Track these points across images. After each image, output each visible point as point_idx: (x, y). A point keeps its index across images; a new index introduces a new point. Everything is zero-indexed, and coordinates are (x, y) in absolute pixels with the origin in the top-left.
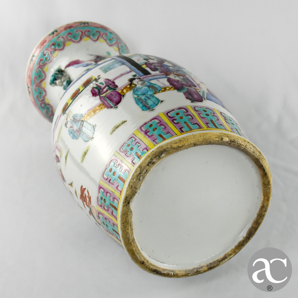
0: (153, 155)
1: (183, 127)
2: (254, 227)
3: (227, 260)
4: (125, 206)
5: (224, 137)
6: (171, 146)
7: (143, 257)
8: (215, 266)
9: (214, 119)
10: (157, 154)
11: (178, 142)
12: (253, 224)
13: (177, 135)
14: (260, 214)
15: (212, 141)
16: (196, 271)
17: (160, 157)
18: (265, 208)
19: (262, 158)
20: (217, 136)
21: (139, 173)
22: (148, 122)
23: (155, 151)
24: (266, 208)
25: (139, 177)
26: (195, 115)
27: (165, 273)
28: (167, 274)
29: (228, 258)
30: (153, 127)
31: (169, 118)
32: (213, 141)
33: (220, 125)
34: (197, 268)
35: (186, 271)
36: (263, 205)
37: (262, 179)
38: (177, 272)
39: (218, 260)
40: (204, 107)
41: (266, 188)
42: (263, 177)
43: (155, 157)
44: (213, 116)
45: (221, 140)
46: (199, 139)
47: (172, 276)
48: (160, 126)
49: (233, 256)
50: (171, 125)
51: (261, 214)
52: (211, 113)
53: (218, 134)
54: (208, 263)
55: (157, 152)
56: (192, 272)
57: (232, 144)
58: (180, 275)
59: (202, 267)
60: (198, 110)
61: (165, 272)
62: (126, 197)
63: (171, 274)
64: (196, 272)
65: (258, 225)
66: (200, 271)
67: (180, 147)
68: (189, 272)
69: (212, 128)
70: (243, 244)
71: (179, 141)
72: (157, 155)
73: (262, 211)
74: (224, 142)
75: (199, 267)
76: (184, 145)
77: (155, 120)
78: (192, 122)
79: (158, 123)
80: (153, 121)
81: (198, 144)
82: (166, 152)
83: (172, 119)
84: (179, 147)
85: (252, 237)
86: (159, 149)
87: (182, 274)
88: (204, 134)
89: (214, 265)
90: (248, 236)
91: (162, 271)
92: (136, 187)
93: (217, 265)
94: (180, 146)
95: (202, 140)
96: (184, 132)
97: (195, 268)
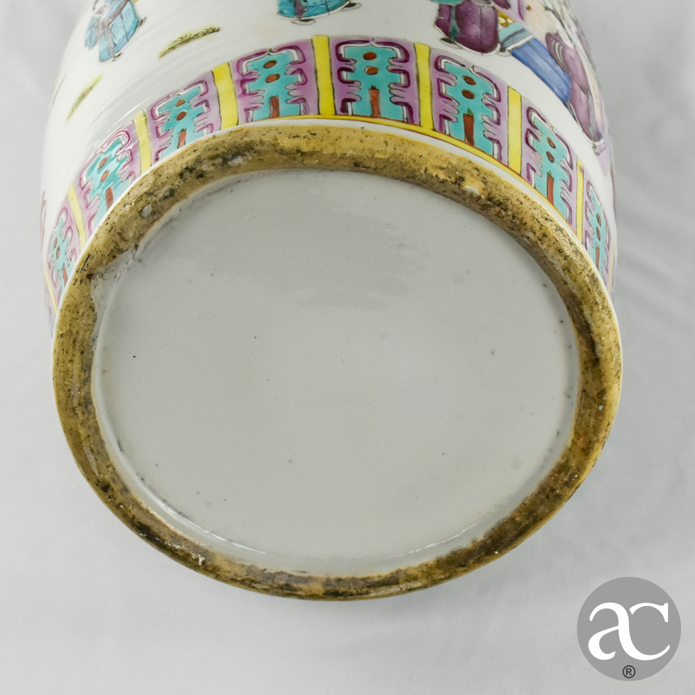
0: (209, 150)
1: (358, 99)
2: (516, 522)
3: (395, 589)
4: (78, 282)
5: (467, 177)
6: (276, 139)
7: (110, 469)
8: (352, 595)
9: (482, 116)
10: (221, 150)
11: (303, 135)
12: (519, 511)
13: (319, 114)
14: (548, 489)
15: (421, 174)
16: (282, 583)
17: (230, 163)
18: (569, 473)
19: (596, 303)
20: (445, 166)
21: (145, 189)
22: (270, 51)
23: (221, 139)
24: (572, 476)
25: (142, 203)
26: (421, 78)
27: (177, 550)
28: (182, 554)
29: (403, 586)
30: (273, 70)
31: (334, 57)
32: (424, 177)
33: (490, 139)
34: (290, 576)
35: (250, 569)
36: (567, 461)
37: (583, 373)
38: (218, 562)
39: (369, 578)
40: (476, 70)
41: (589, 411)
42: (586, 368)
43: (212, 158)
44: (487, 105)
45: (455, 183)
46: (376, 149)
47: (198, 566)
48: (293, 73)
49: (419, 584)
50: (325, 81)
51: (553, 490)
52: (487, 94)
53: (454, 162)
54: (333, 576)
55: (223, 142)
56: (270, 582)
57: (493, 213)
58: (227, 574)
59: (307, 580)
60: (447, 70)
61: (178, 547)
62: (89, 256)
63: (197, 560)
64: (281, 588)
65: (531, 519)
66: (296, 590)
67: (303, 154)
68: (259, 579)
69: (449, 135)
70: (466, 561)
71: (308, 135)
72: (219, 152)
73: (556, 480)
74: (464, 192)
75: (300, 575)
76: (317, 152)
77: (293, 51)
78: (395, 96)
79: (293, 63)
80: (284, 52)
81: (368, 168)
82: (252, 152)
83: (343, 65)
84: (298, 151)
85: (500, 552)
86: (235, 134)
87: (232, 573)
88: (403, 141)
89: (350, 589)
90: (489, 541)
91: (167, 538)
92: (124, 235)
93: (360, 594)
94: (305, 149)
95: (387, 157)
96: (348, 115)
97: (286, 573)
